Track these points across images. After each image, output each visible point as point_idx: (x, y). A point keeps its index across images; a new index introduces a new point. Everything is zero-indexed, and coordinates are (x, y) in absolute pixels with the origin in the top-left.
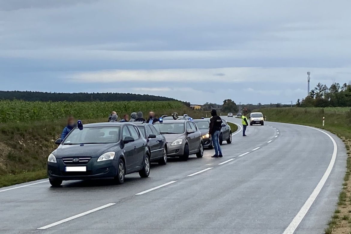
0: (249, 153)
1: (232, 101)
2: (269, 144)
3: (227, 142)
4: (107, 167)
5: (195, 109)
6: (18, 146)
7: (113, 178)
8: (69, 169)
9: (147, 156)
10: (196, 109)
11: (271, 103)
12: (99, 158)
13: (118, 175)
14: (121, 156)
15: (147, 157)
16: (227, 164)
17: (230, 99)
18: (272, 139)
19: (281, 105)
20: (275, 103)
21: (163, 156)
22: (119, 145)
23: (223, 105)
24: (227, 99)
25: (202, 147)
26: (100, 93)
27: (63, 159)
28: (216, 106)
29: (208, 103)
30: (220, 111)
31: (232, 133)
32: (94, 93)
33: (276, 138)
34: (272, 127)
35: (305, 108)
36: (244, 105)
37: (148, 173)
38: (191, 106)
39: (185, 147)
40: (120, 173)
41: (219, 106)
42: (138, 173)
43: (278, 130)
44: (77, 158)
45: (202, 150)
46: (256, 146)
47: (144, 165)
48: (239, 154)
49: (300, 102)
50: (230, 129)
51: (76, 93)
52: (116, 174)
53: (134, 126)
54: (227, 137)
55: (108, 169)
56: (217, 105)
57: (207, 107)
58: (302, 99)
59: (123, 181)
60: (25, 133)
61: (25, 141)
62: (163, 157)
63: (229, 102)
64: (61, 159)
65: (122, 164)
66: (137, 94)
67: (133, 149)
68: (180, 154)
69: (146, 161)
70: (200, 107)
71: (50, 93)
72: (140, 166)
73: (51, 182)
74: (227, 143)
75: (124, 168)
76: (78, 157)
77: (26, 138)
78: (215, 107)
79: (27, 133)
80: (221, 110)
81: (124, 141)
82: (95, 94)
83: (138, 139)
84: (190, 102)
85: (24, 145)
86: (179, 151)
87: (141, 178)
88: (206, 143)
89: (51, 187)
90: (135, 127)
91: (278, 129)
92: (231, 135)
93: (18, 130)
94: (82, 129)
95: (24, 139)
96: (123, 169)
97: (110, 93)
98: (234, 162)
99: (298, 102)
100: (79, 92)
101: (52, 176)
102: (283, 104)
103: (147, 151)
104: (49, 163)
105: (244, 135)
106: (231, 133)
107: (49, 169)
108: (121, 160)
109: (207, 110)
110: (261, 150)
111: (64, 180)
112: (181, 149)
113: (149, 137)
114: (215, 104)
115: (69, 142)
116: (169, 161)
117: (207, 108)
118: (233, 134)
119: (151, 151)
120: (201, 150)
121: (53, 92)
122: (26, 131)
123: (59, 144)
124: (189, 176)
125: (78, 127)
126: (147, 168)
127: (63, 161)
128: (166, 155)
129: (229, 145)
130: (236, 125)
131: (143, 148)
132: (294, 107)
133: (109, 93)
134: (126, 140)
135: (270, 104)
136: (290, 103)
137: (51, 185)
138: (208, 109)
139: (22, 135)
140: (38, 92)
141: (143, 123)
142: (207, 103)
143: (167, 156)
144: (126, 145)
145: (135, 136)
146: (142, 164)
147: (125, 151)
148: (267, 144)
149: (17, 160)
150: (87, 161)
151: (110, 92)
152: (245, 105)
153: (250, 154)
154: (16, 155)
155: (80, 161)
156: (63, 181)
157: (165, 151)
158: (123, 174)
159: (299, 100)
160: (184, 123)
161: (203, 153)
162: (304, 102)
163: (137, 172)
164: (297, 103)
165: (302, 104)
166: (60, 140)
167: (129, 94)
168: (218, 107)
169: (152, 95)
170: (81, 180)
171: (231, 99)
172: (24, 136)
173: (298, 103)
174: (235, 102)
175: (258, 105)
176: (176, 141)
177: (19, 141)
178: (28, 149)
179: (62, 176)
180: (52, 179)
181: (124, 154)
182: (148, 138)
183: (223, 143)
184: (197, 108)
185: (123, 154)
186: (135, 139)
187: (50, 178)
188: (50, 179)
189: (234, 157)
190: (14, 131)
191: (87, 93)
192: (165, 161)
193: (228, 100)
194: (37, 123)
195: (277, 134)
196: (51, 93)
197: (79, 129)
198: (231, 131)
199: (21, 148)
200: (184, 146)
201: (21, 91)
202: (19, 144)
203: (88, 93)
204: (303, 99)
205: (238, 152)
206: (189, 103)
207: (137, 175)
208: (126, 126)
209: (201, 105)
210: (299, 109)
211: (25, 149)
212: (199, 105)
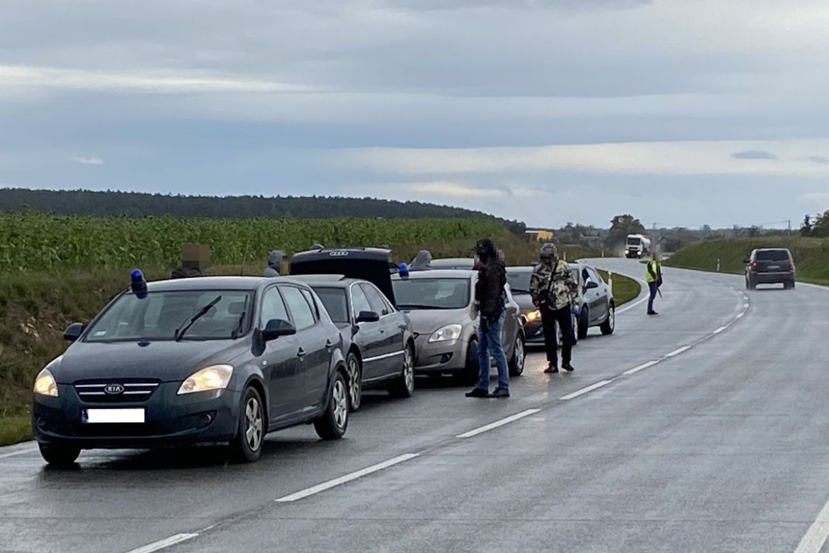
0: (656, 364)
1: (635, 219)
2: (716, 339)
3: (602, 330)
4: (209, 412)
5: (538, 238)
6: (17, 337)
7: (227, 443)
8: (97, 416)
9: (341, 376)
10: (541, 239)
11: (734, 226)
12: (185, 383)
13: (241, 435)
14: (251, 376)
15: (338, 379)
16: (586, 399)
17: (628, 215)
18: (728, 322)
19: (763, 230)
20: (745, 227)
21: (403, 371)
22: (250, 347)
23: (612, 228)
24: (622, 214)
25: (521, 348)
26: (294, 196)
27: (77, 386)
28: (593, 233)
29: (572, 224)
30: (602, 245)
31: (617, 306)
32: (278, 196)
33: (739, 319)
34: (732, 288)
35: (822, 239)
36: (665, 229)
37: (340, 426)
38: (527, 232)
39: (469, 347)
40: (248, 428)
41: (600, 232)
42: (313, 425)
43: (746, 298)
44: (119, 383)
45: (522, 355)
46: (680, 344)
47: (330, 403)
48: (625, 366)
49: (810, 222)
50: (610, 296)
51: (234, 195)
52: (236, 432)
53: (300, 288)
54: (602, 318)
55: (210, 417)
56: (596, 229)
57: (570, 234)
58: (816, 216)
59: (257, 454)
60: (39, 302)
61: (39, 326)
62: (403, 377)
63: (625, 221)
64: (72, 386)
65: (255, 401)
66: (389, 200)
67: (296, 356)
68: (454, 366)
69: (335, 390)
70: (551, 234)
71: (168, 196)
72: (317, 404)
73: (45, 453)
74: (601, 333)
75: (263, 413)
76: (121, 381)
77: (42, 316)
78: (590, 235)
79: (46, 301)
80: (605, 242)
81: (263, 332)
82: (283, 198)
83: (312, 326)
84: (525, 222)
85: (36, 335)
86: (453, 357)
87: (319, 441)
88: (539, 332)
89: (46, 469)
90: (305, 292)
91: (746, 296)
92: (614, 311)
93: (21, 291)
94: (146, 296)
95: (36, 317)
96: (258, 417)
97: (320, 197)
98: (605, 391)
99: (807, 222)
100: (242, 195)
101: (45, 437)
102: (767, 227)
103: (341, 361)
104: (36, 397)
105: (651, 312)
106: (613, 305)
107: (36, 415)
108: (254, 389)
109: (568, 243)
110: (693, 354)
111: (83, 448)
112: (460, 353)
113: (359, 320)
114: (591, 228)
115: (103, 333)
116: (421, 385)
117: (568, 236)
118: (619, 310)
119: (364, 360)
120: (517, 355)
121: (174, 194)
122: (43, 295)
123: (74, 339)
124: (463, 436)
125: (133, 290)
126: (340, 413)
127: (76, 393)
128: (410, 369)
129: (607, 339)
130: (638, 283)
131: (324, 355)
132: (794, 237)
133: (317, 197)
134: (268, 330)
135: (732, 228)
136: (783, 227)
137: (47, 463)
138: (571, 240)
139: (32, 308)
140: (139, 194)
141: (341, 280)
142: (569, 224)
143: (415, 372)
144: (271, 346)
145: (302, 318)
146: (324, 400)
147: (265, 363)
148: (712, 337)
149: (10, 375)
150: (149, 392)
151: (322, 195)
152: (669, 230)
153: (659, 365)
154: (9, 364)
155: (125, 393)
156: (82, 451)
157: (409, 361)
158: (258, 432)
159: (807, 218)
160: (470, 279)
161: (522, 363)
162: (821, 223)
163: (308, 422)
164: (802, 226)
165: (816, 229)
166: (79, 326)
167: (368, 199)
168: (598, 235)
169: (427, 203)
170: (141, 450)
171: (631, 215)
172: (36, 308)
173: (805, 225)
174: (641, 222)
175: (701, 231)
176: (443, 329)
177: (23, 325)
178: (44, 346)
179: (73, 436)
180: (46, 444)
181: (263, 371)
182: (357, 322)
183: (588, 333)
184: (544, 238)
185: (260, 374)
186: (297, 328)
187: (42, 442)
188: (41, 445)
189: (610, 375)
190: (9, 296)
191: (261, 196)
192: (410, 388)
193: (625, 217)
194: (80, 276)
195: (744, 309)
196: (172, 196)
197: (135, 296)
198: (612, 301)
199: (25, 343)
200: (465, 345)
201: (95, 191)
202: (22, 332)
203: (265, 196)
204: (819, 215)
205: (628, 361)
206: (523, 224)
207: (310, 432)
208: (275, 288)
209: (555, 229)
210: (807, 242)
211: (36, 347)
212: (549, 228)
